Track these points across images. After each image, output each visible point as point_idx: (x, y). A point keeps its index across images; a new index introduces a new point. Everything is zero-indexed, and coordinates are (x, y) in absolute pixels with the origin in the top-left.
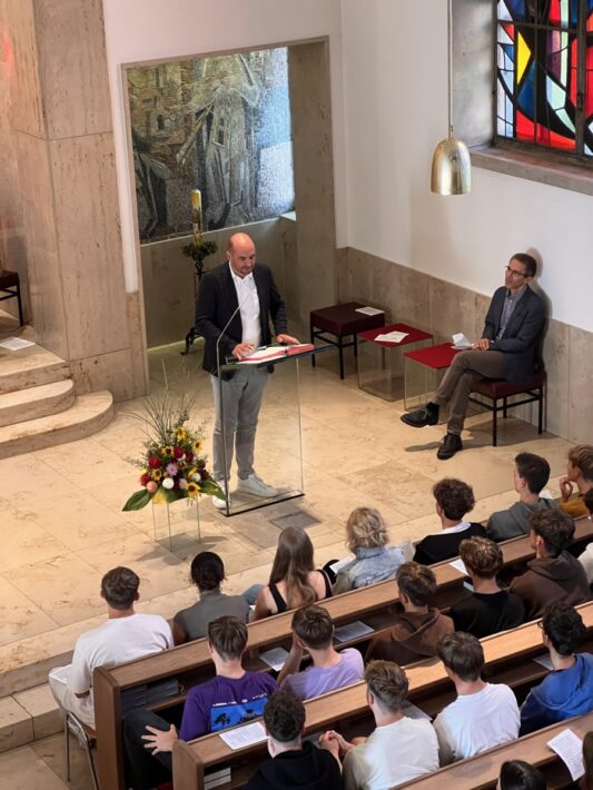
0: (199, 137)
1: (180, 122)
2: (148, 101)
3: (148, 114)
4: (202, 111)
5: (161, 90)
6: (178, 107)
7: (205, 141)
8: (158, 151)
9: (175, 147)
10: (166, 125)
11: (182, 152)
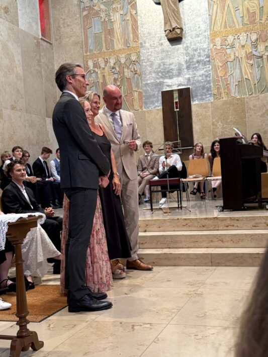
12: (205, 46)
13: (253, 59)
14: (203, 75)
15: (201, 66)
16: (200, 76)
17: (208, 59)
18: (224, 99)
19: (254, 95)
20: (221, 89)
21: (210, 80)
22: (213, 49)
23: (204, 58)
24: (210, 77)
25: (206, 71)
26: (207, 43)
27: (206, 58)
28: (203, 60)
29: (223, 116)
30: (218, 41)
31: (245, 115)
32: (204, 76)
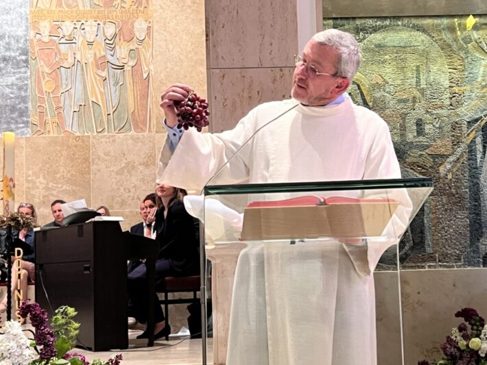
0: (471, 150)
1: (445, 129)
2: (405, 101)
3: (404, 116)
4: (476, 120)
5: (422, 91)
6: (444, 112)
7: (479, 156)
8: (415, 160)
9: (440, 158)
10: (427, 131)
11: (449, 166)
12: (20, 32)
13: (106, 70)
14: (12, 85)
15: (9, 68)
16: (7, 86)
17: (24, 57)
18: (51, 135)
19: (106, 133)
20: (47, 116)
21: (26, 96)
22: (35, 41)
23: (18, 54)
24: (26, 91)
25: (20, 78)
26: (24, 28)
27: (20, 54)
28: (15, 58)
29: (48, 166)
30: (45, 27)
31: (89, 167)
32: (15, 87)
